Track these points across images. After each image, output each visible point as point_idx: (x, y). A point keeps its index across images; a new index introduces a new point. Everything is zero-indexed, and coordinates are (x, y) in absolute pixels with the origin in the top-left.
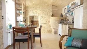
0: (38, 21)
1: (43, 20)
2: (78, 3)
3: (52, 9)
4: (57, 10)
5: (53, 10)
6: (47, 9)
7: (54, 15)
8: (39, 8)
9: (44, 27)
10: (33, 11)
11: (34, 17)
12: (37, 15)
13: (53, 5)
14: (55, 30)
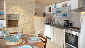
0: (17, 21)
1: (24, 20)
2: (70, 5)
3: (35, 6)
4: (40, 8)
5: (36, 8)
6: (29, 7)
7: (37, 14)
8: (20, 4)
9: (26, 28)
10: (11, 8)
11: (12, 15)
12: (17, 13)
13: (36, 3)
14: (41, 31)
